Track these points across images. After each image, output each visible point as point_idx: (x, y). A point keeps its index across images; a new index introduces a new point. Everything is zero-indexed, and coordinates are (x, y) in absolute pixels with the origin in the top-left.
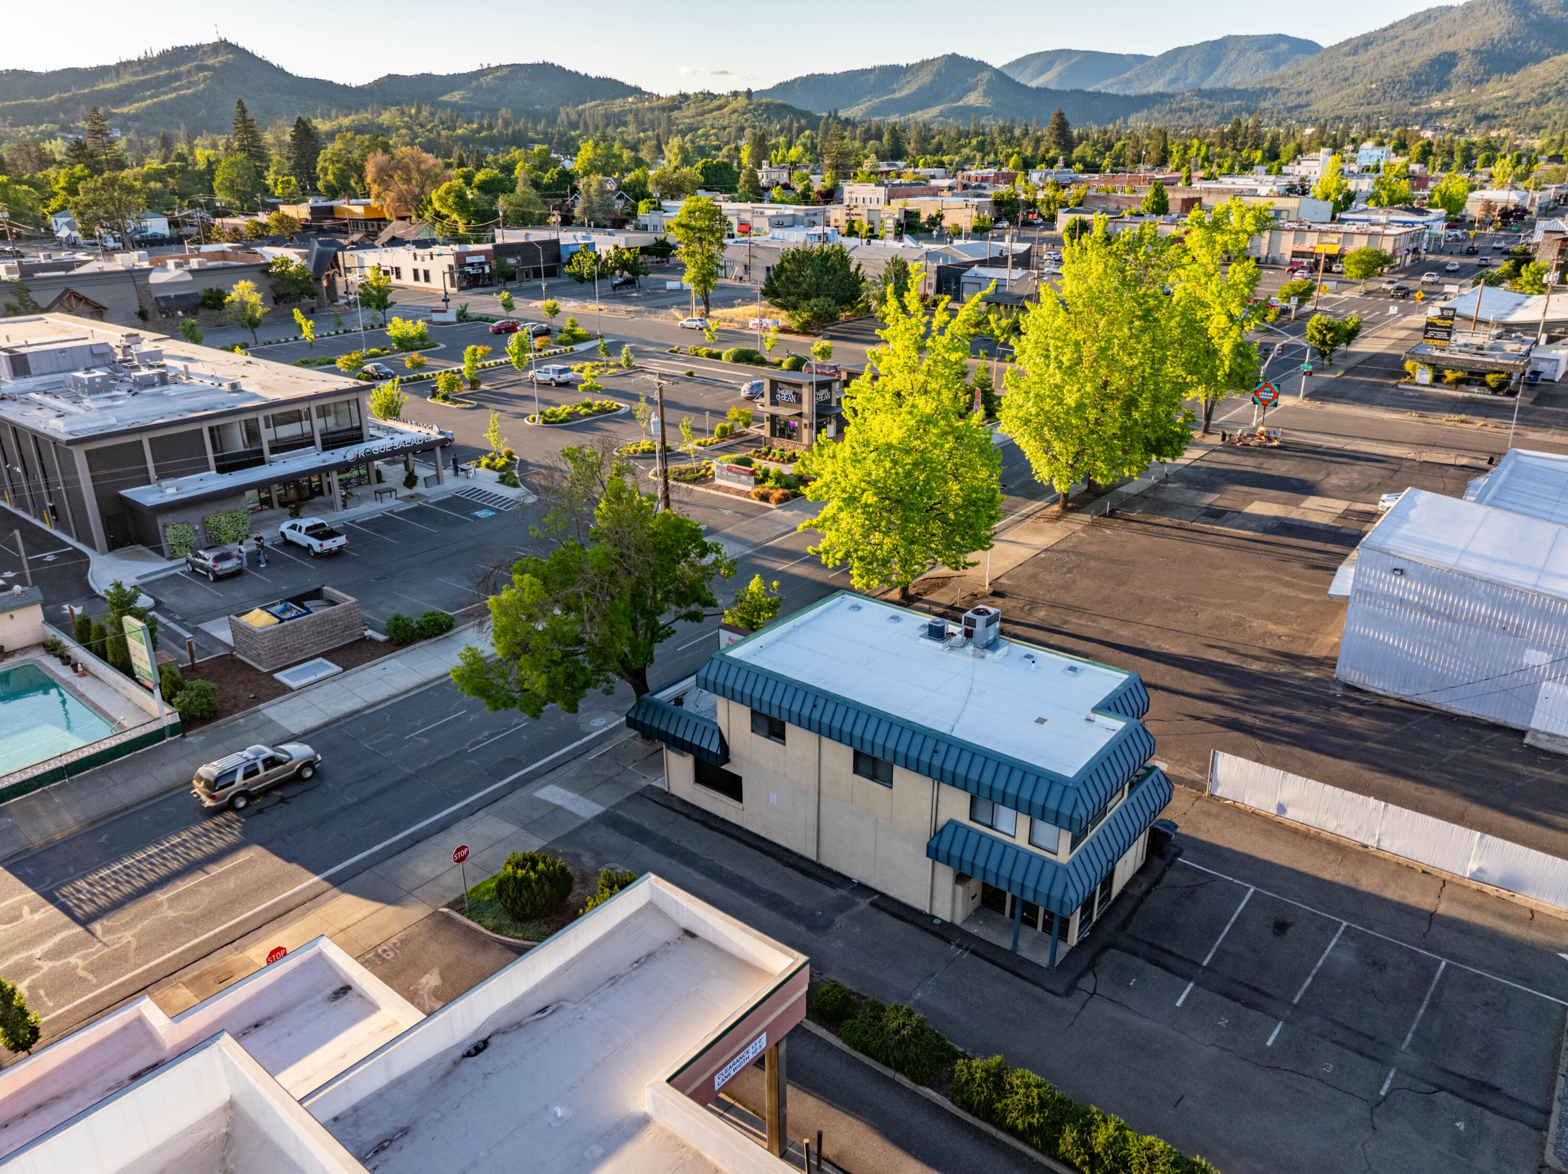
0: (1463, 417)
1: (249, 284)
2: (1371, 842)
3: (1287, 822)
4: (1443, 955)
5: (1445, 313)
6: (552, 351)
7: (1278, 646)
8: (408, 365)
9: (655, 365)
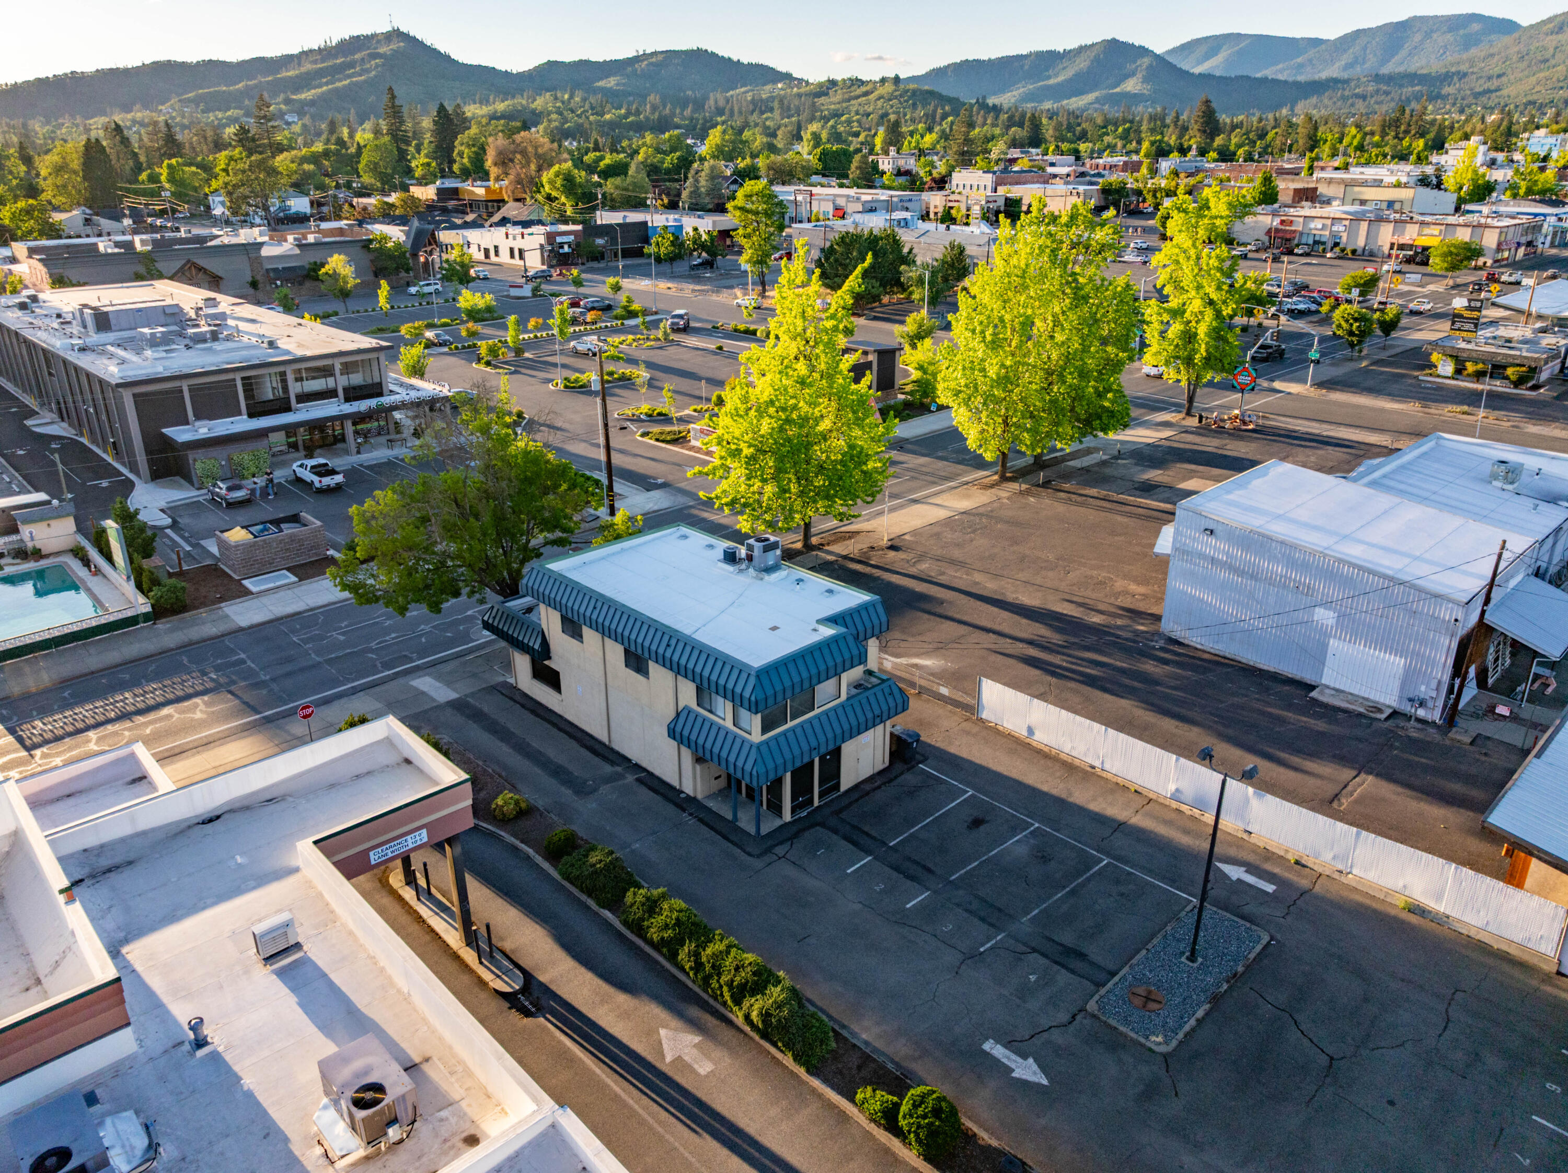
0: (1465, 408)
1: (342, 257)
2: (1097, 764)
3: (1034, 744)
4: (1108, 855)
5: (1473, 304)
6: (603, 325)
7: (1127, 602)
8: (464, 333)
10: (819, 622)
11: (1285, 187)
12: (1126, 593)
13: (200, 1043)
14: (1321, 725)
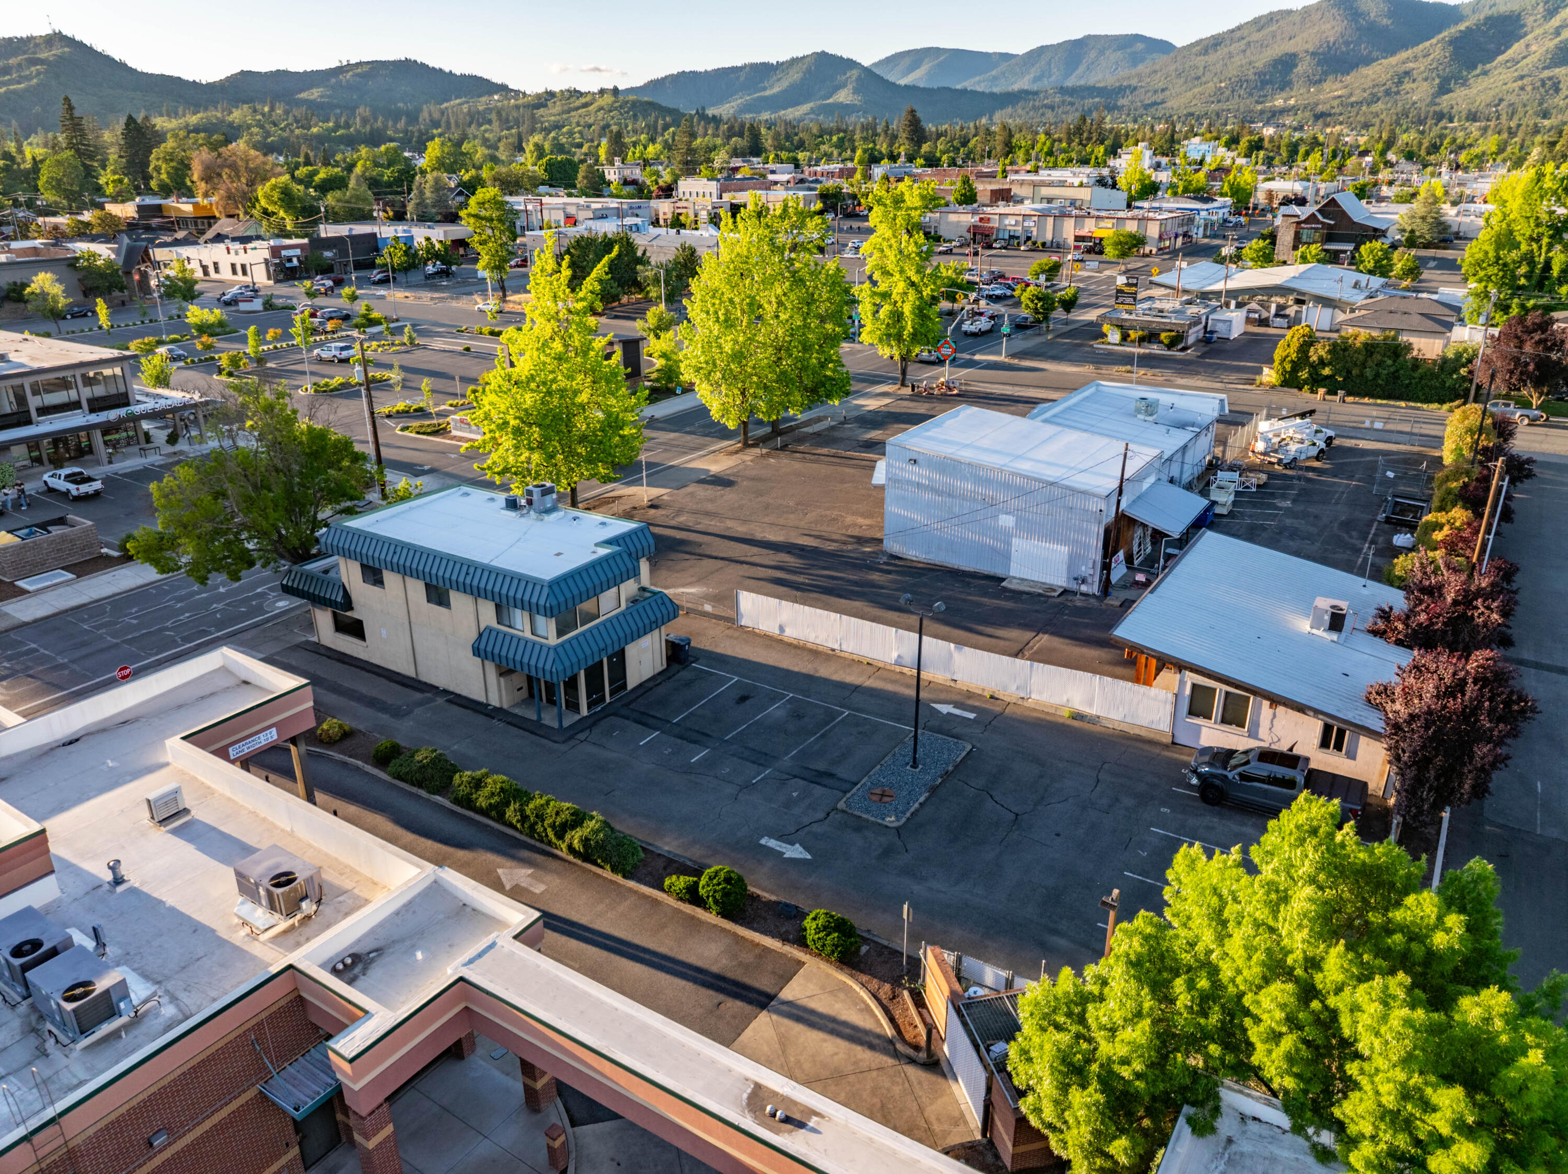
0: (1130, 368)
1: (49, 275)
2: (836, 647)
3: (786, 639)
4: (848, 708)
5: (1131, 281)
6: (344, 333)
7: (856, 532)
8: (199, 347)
9: (438, 344)
10: (597, 545)
11: (983, 188)
12: (855, 525)
13: (118, 881)
14: (1009, 605)
